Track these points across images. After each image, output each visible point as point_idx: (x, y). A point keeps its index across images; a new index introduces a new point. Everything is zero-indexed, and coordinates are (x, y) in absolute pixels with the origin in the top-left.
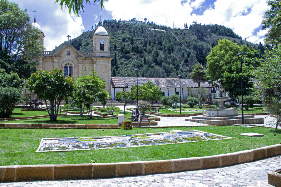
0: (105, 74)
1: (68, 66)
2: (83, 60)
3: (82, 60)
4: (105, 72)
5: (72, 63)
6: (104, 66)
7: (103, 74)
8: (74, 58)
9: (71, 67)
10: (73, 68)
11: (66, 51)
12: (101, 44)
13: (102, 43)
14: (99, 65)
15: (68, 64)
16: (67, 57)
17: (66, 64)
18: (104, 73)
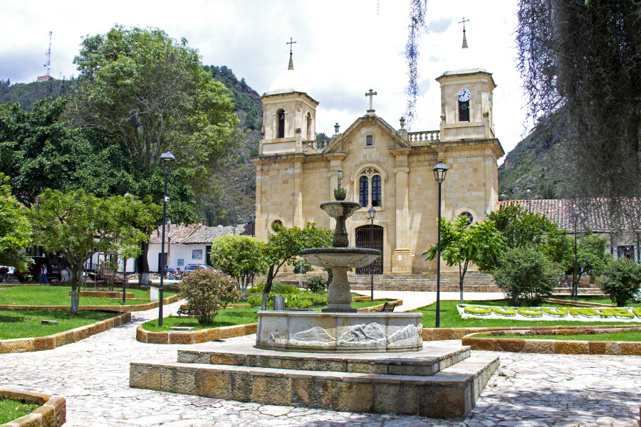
0: (474, 194)
1: (370, 176)
2: (409, 156)
3: (405, 158)
4: (475, 185)
5: (378, 168)
6: (471, 170)
7: (467, 194)
8: (386, 151)
9: (377, 179)
10: (383, 183)
11: (362, 136)
12: (460, 103)
13: (464, 99)
14: (454, 166)
15: (370, 170)
16: (367, 152)
17: (364, 172)
18: (469, 190)
